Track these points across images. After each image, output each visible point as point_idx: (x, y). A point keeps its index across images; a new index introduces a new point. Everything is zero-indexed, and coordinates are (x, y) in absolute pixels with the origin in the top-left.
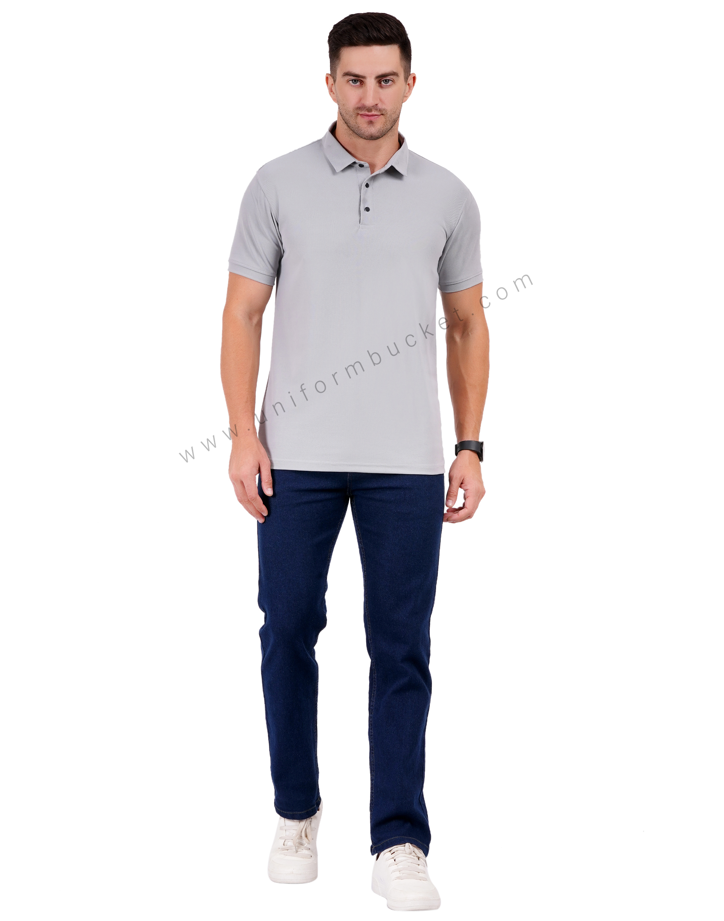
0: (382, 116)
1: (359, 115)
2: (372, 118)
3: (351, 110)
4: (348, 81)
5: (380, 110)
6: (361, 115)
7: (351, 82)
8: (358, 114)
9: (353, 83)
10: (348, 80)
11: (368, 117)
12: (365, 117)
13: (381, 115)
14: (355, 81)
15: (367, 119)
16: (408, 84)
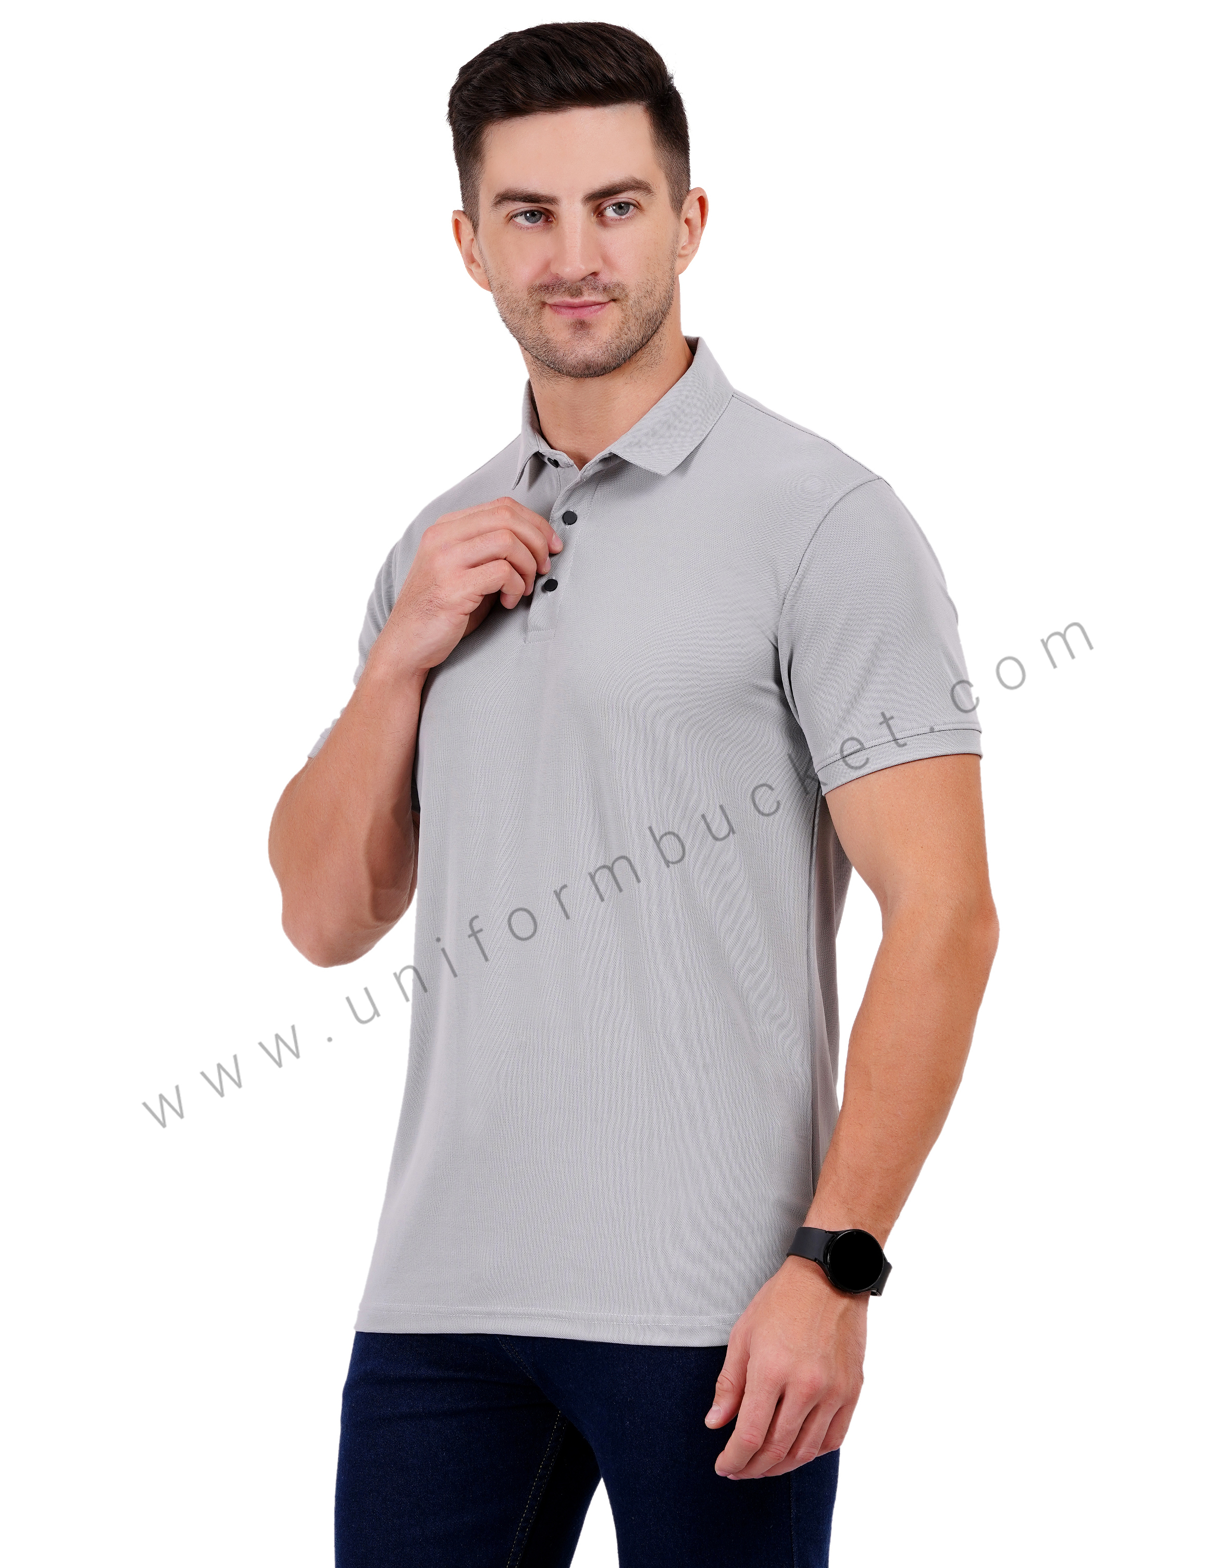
0: (612, 304)
1: (547, 308)
2: (586, 314)
3: (524, 295)
4: (511, 218)
5: (605, 289)
6: (551, 306)
7: (521, 220)
8: (544, 304)
9: (527, 219)
10: (511, 215)
11: (571, 311)
12: (563, 310)
13: (610, 301)
14: (532, 215)
15: (568, 317)
16: (687, 221)
